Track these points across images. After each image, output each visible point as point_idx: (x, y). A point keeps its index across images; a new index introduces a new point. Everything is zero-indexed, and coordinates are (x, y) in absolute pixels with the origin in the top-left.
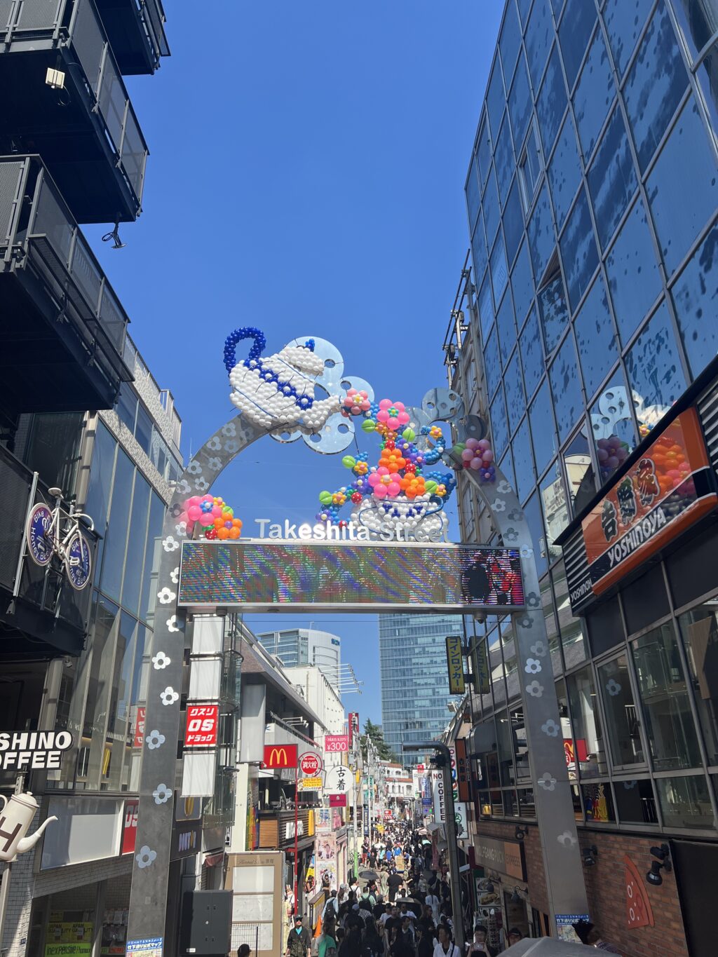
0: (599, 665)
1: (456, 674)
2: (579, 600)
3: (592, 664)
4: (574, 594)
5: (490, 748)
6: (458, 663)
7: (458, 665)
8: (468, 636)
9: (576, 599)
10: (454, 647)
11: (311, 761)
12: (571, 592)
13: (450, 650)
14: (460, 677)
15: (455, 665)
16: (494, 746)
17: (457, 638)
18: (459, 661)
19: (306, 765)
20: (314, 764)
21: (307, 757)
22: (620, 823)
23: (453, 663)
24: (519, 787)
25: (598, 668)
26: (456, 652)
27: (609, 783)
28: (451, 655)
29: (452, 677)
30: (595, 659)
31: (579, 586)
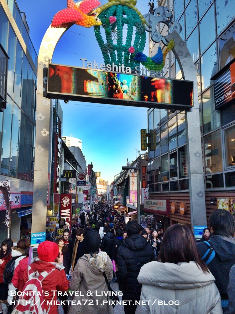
0: (225, 129)
1: (144, 143)
2: (220, 102)
3: (221, 129)
4: (217, 100)
5: (158, 169)
6: (145, 139)
7: (145, 140)
8: (149, 130)
9: (218, 102)
10: (144, 133)
11: (82, 175)
12: (215, 100)
13: (142, 134)
14: (145, 144)
16: (160, 168)
17: (145, 130)
22: (226, 188)
23: (143, 139)
24: (170, 181)
25: (224, 130)
26: (144, 135)
27: (222, 174)
29: (142, 144)
30: (223, 126)
31: (221, 96)
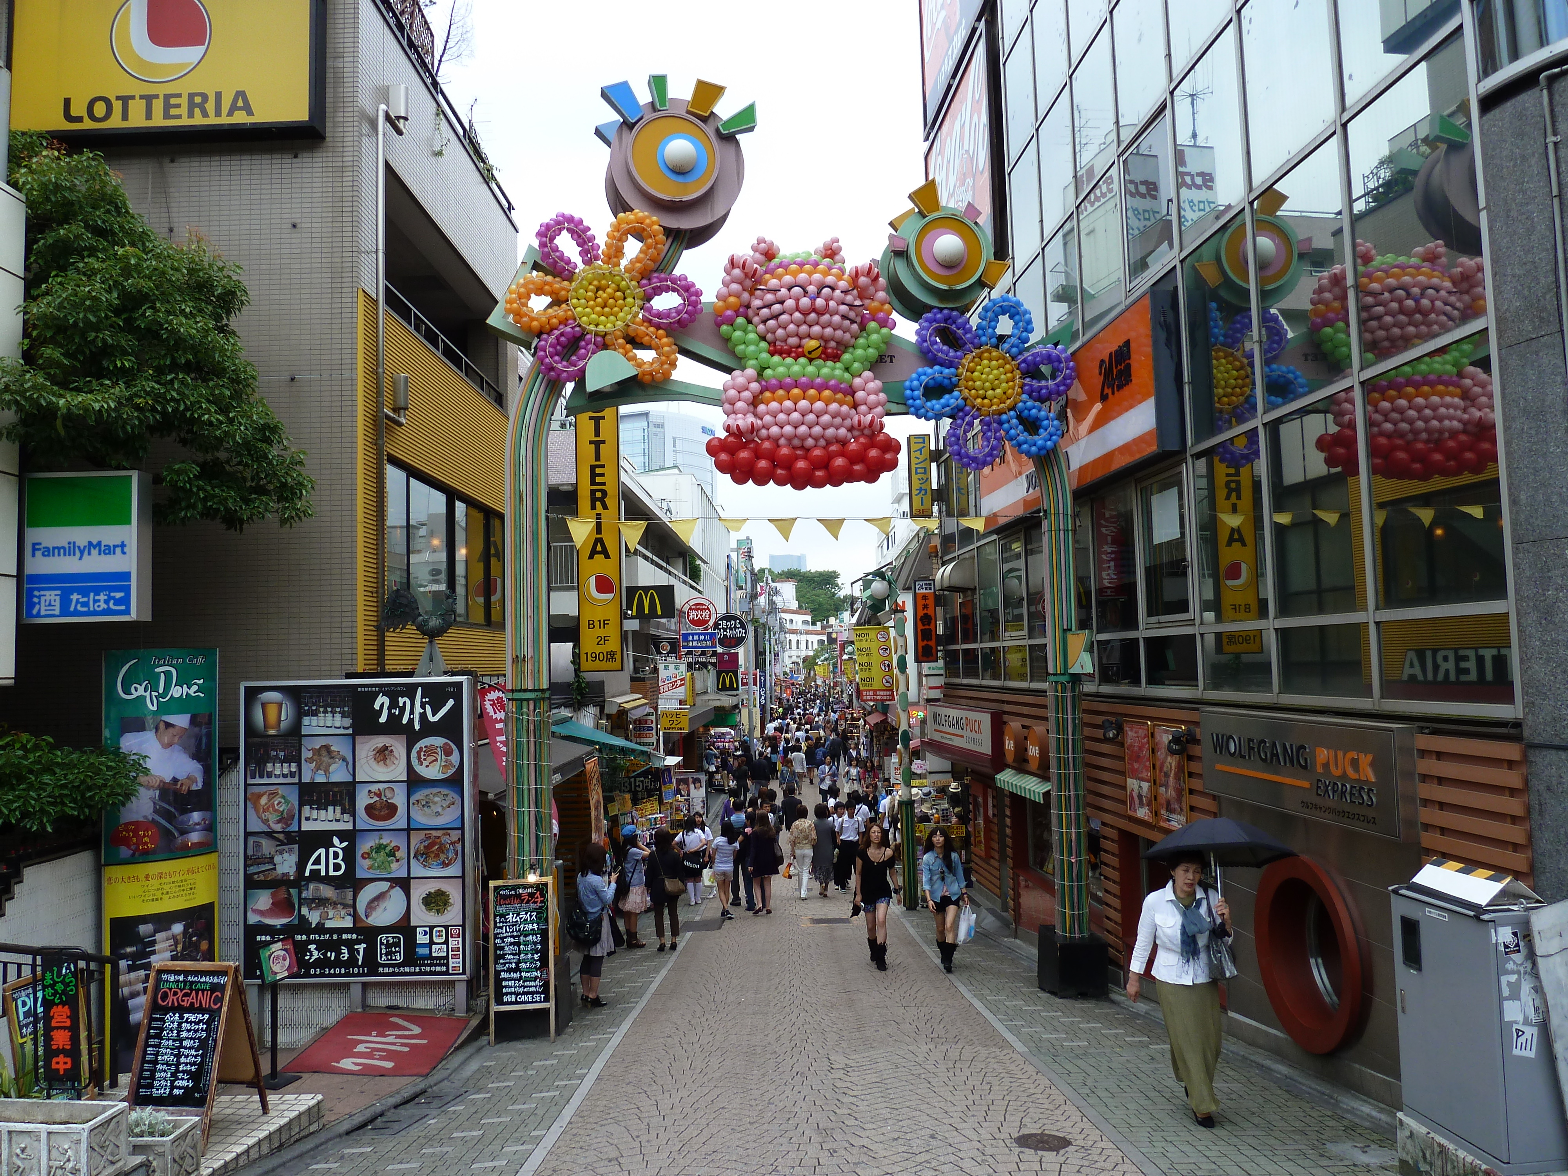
1: (921, 489)
6: (925, 473)
7: (925, 477)
10: (920, 450)
11: (702, 610)
13: (915, 455)
14: (925, 494)
15: (919, 476)
17: (924, 438)
18: (927, 471)
19: (693, 615)
20: (705, 614)
21: (696, 605)
23: (917, 473)
26: (923, 458)
28: (914, 461)
29: (915, 492)
